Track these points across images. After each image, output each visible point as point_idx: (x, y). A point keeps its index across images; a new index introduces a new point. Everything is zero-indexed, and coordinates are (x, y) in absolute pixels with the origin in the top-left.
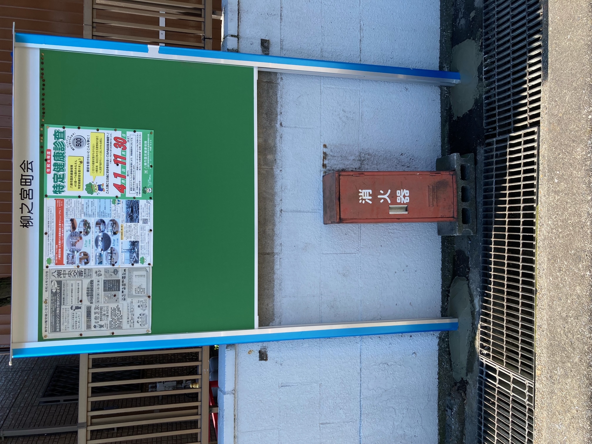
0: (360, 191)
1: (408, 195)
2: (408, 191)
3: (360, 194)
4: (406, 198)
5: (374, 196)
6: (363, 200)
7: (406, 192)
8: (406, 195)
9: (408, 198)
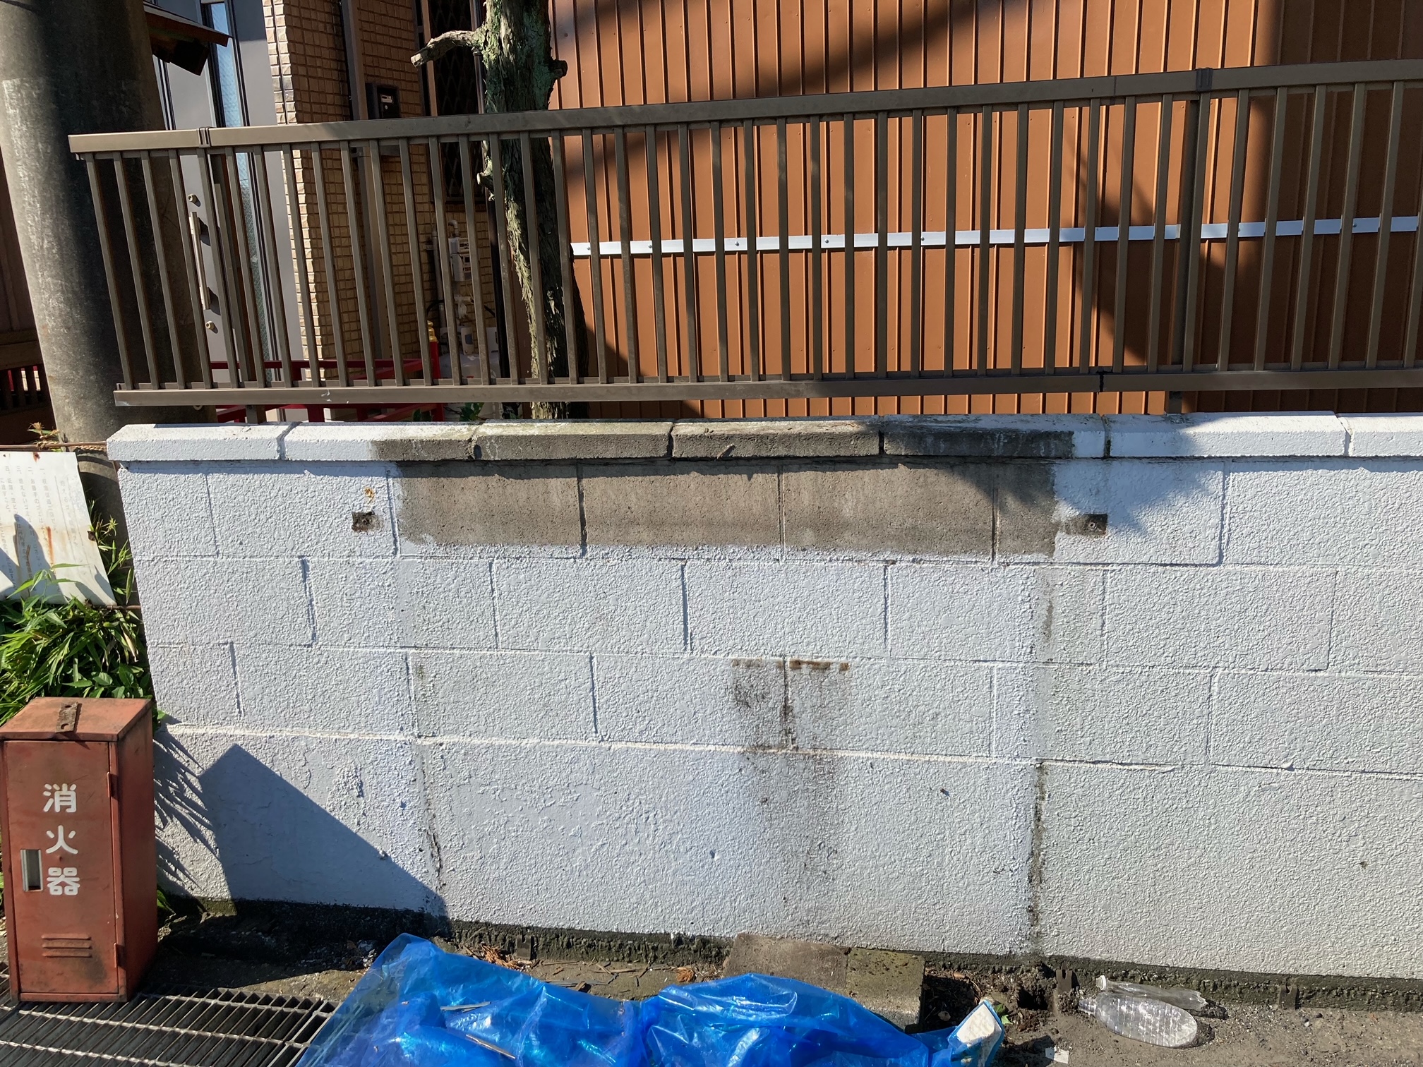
0: (74, 787)
1: (67, 892)
2: (75, 893)
3: (65, 786)
4: (60, 888)
5: (61, 817)
6: (53, 791)
7: (73, 889)
8: (67, 889)
9: (59, 893)
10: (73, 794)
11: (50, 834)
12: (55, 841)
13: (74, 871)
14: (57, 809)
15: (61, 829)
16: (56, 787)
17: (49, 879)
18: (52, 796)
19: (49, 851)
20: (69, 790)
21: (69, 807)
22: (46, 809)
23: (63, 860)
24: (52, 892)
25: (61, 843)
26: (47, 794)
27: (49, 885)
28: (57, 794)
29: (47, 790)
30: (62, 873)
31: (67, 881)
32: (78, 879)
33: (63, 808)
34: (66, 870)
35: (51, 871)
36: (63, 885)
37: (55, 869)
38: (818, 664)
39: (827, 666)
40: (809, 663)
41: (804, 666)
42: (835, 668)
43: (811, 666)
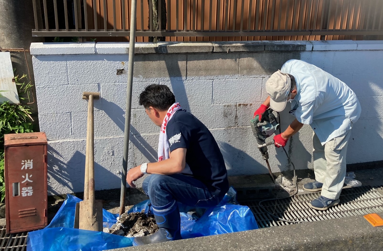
0: (32, 160)
1: (28, 195)
2: (31, 195)
3: (29, 160)
4: (26, 194)
5: (28, 171)
6: (25, 163)
7: (31, 193)
8: (28, 194)
9: (26, 195)
10: (32, 163)
11: (23, 177)
12: (25, 178)
13: (31, 188)
14: (26, 168)
15: (27, 175)
16: (26, 161)
17: (22, 192)
18: (24, 164)
19: (23, 182)
20: (30, 161)
21: (30, 167)
22: (22, 169)
23: (28, 184)
24: (23, 196)
25: (27, 179)
26: (23, 164)
27: (22, 194)
28: (26, 163)
29: (23, 162)
30: (27, 189)
31: (29, 191)
32: (32, 190)
33: (28, 168)
34: (28, 188)
35: (23, 189)
36: (27, 193)
37: (24, 188)
38: (245, 104)
39: (247, 105)
40: (243, 104)
41: (241, 105)
42: (249, 105)
43: (243, 105)
